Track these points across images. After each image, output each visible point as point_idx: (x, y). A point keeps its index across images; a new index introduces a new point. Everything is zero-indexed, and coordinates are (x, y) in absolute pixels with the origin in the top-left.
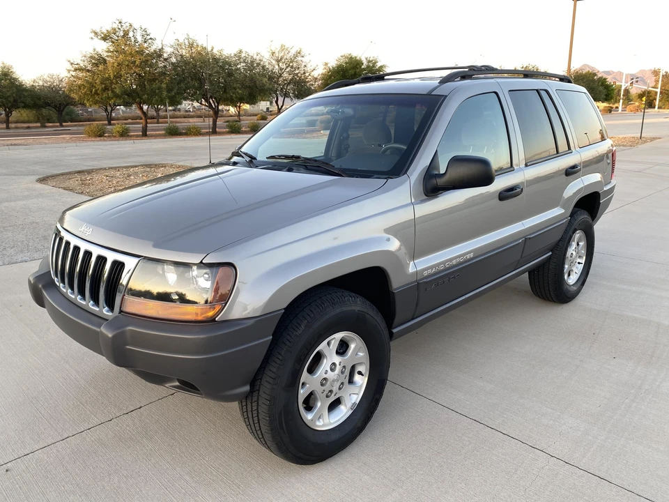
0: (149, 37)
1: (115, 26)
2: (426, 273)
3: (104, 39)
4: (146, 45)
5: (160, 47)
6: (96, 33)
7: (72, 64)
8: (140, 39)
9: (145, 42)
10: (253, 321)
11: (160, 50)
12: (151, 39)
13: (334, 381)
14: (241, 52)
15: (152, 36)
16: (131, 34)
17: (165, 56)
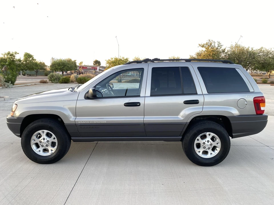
0: (220, 45)
1: (208, 42)
2: (79, 122)
3: (203, 46)
4: (219, 48)
5: (224, 48)
6: (200, 45)
7: (190, 56)
8: (216, 46)
9: (219, 47)
10: (16, 118)
11: (224, 49)
12: (221, 45)
13: (43, 143)
14: (262, 48)
15: (221, 44)
16: (213, 44)
17: (226, 52)
